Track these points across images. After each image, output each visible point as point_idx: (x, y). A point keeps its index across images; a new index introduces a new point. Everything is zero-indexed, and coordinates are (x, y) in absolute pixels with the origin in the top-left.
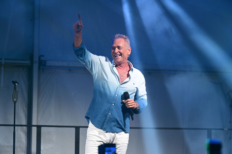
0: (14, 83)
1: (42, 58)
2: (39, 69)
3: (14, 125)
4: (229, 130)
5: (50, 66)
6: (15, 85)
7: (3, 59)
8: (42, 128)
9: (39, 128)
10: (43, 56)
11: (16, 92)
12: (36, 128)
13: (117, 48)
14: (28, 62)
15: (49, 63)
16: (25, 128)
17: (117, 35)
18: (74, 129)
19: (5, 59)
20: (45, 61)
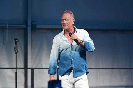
0: (15, 40)
1: (33, 23)
2: (32, 30)
3: (16, 68)
5: (39, 28)
6: (16, 41)
7: (7, 24)
8: (35, 70)
9: (32, 69)
10: (34, 21)
11: (17, 46)
12: (30, 70)
13: (65, 20)
14: (24, 26)
15: (38, 26)
16: (23, 70)
17: (65, 11)
19: (9, 24)
20: (36, 25)
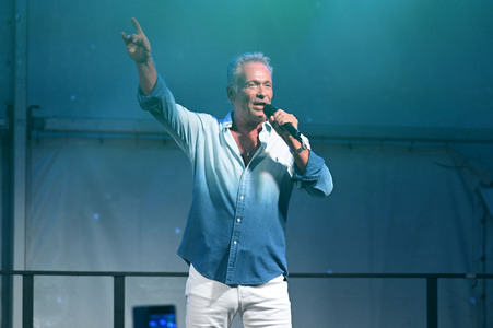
1: (35, 113)
2: (29, 137)
4: (478, 276)
5: (55, 131)
9: (28, 277)
10: (37, 107)
12: (21, 277)
15: (50, 125)
18: (111, 278)
20: (42, 120)
